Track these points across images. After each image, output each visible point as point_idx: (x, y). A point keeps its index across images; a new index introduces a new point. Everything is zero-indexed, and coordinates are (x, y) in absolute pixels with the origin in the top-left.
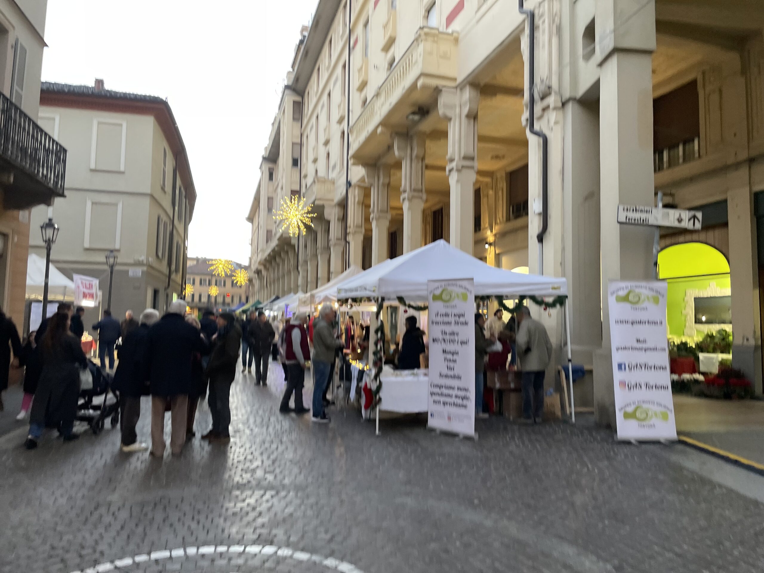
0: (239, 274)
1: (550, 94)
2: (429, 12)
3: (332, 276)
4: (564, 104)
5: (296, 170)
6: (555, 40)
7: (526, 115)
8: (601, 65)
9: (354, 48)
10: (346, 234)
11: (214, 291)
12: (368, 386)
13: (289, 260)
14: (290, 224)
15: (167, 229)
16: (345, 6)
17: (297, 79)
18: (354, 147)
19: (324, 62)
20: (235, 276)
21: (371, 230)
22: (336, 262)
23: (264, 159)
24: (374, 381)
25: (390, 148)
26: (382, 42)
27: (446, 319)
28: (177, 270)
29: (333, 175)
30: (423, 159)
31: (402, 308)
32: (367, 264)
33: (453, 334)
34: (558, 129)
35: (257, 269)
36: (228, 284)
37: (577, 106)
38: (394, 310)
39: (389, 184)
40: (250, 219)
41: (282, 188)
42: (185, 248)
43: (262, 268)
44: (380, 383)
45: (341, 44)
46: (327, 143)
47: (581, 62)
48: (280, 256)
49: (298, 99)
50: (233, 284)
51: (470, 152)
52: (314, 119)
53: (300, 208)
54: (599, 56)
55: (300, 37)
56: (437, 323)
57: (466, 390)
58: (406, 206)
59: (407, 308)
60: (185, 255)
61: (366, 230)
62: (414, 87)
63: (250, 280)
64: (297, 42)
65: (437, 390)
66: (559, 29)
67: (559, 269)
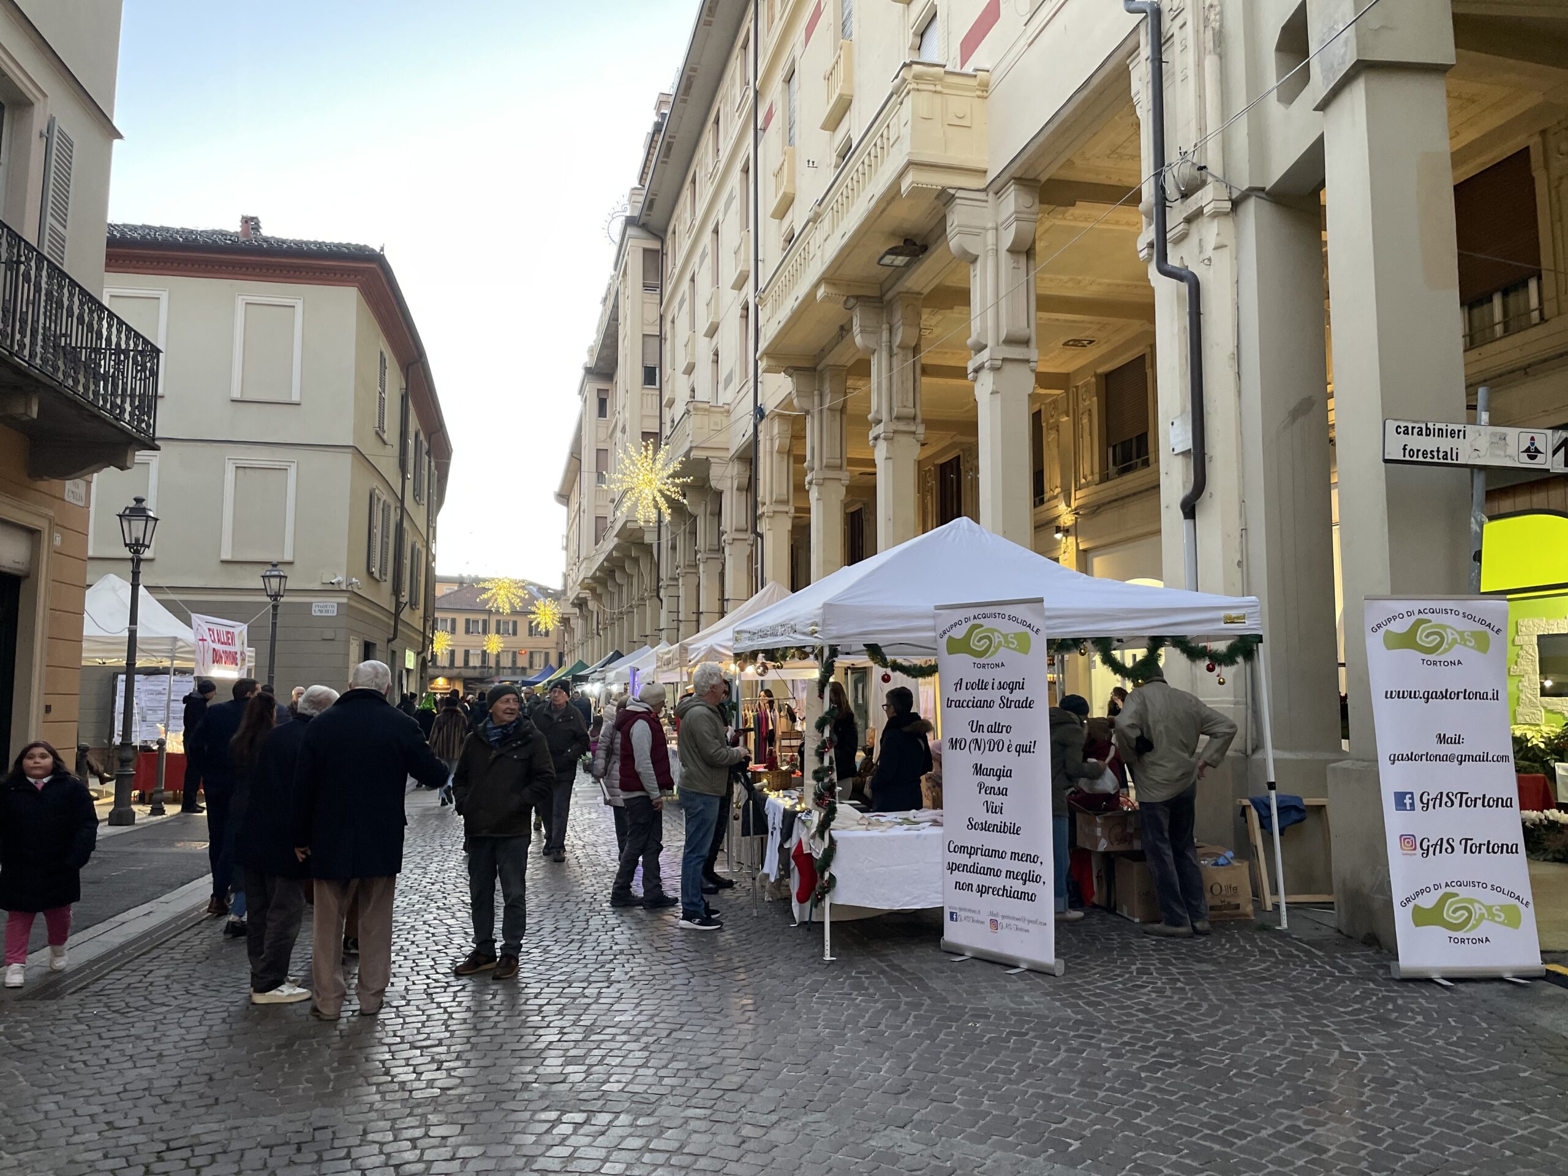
0: (542, 608)
1: (1203, 183)
2: (922, 35)
3: (729, 606)
4: (1236, 204)
5: (652, 392)
6: (1210, 63)
7: (1149, 234)
8: (1323, 106)
9: (764, 130)
10: (756, 518)
11: (494, 644)
12: (806, 851)
13: (640, 575)
14: (638, 499)
15: (389, 519)
16: (745, 47)
17: (650, 204)
18: (769, 332)
19: (705, 162)
20: (534, 613)
21: (808, 511)
22: (735, 578)
23: (589, 371)
24: (818, 839)
25: (845, 330)
26: (823, 110)
27: (980, 695)
28: (413, 604)
29: (726, 396)
30: (916, 350)
31: (878, 671)
32: (802, 579)
33: (996, 728)
34: (1223, 263)
35: (577, 598)
36: (523, 629)
37: (1267, 206)
38: (861, 675)
39: (843, 410)
40: (564, 497)
41: (624, 431)
42: (430, 558)
43: (586, 594)
44: (832, 841)
45: (739, 123)
46: (712, 331)
47: (1273, 106)
48: (623, 568)
49: (655, 245)
50: (532, 631)
51: (1021, 328)
52: (686, 284)
53: (659, 465)
54: (1319, 85)
55: (655, 118)
56: (960, 704)
57: (1033, 859)
58: (880, 453)
59: (889, 671)
60: (430, 570)
61: (797, 510)
62: (892, 194)
63: (565, 621)
64: (650, 128)
65: (962, 859)
66: (1220, 38)
67: (1236, 575)
